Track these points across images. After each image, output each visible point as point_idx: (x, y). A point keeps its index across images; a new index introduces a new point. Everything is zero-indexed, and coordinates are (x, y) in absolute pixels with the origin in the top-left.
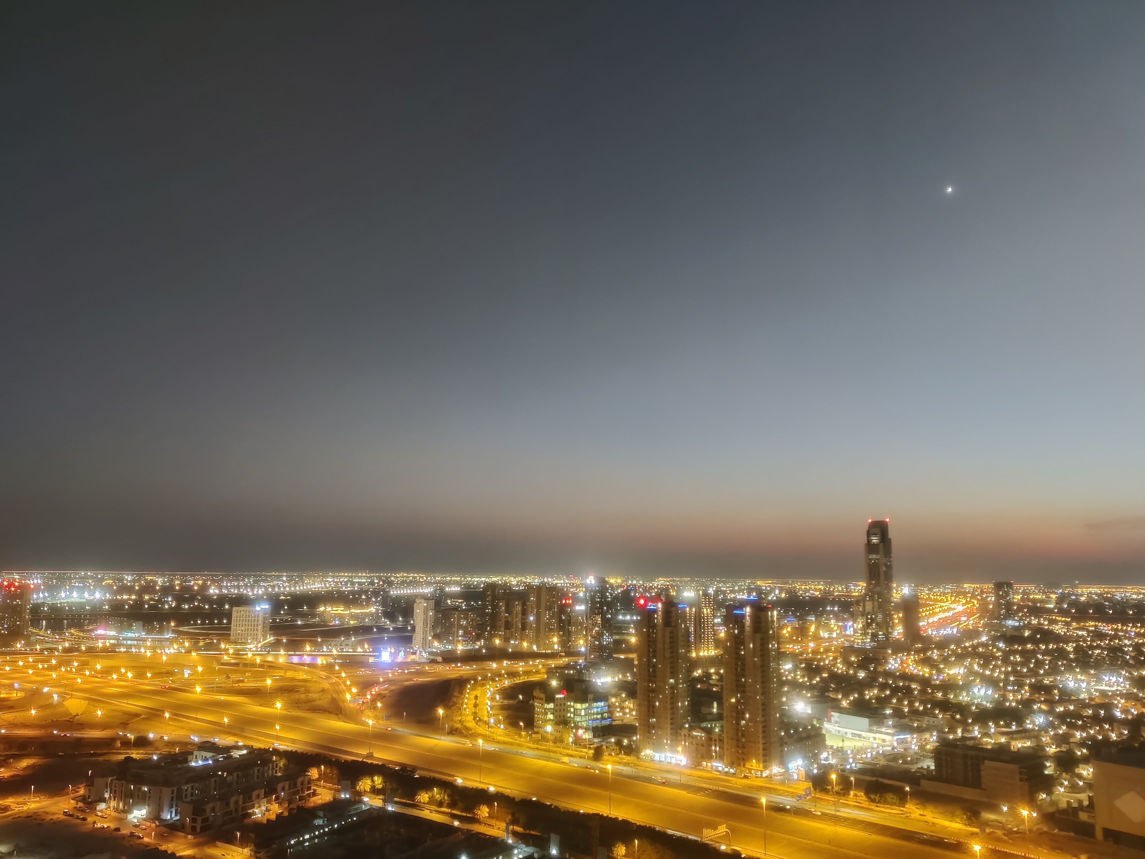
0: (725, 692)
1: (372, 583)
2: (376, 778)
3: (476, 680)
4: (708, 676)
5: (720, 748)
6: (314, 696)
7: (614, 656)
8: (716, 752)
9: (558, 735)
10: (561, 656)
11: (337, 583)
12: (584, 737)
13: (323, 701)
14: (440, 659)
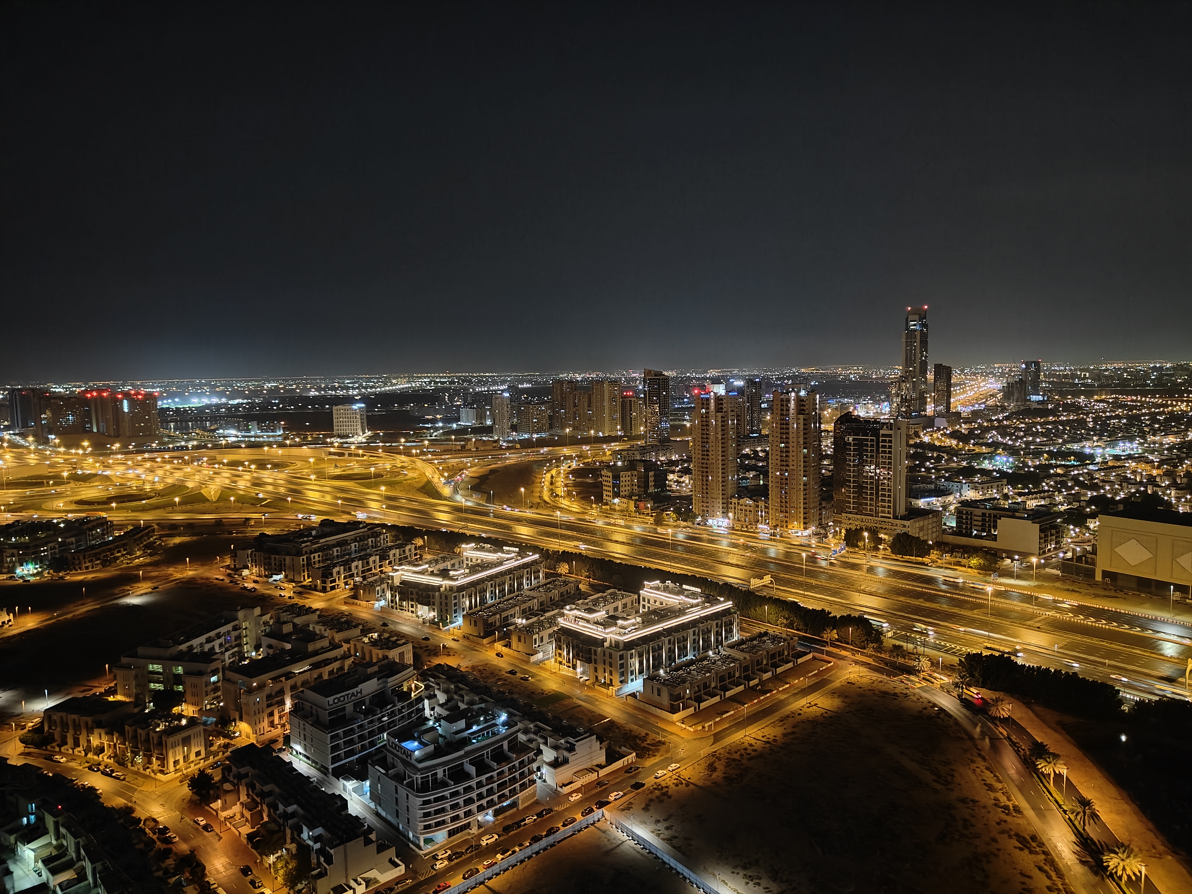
0: (770, 466)
1: (453, 382)
3: (551, 463)
4: (756, 452)
5: (765, 513)
8: (762, 517)
14: (518, 446)
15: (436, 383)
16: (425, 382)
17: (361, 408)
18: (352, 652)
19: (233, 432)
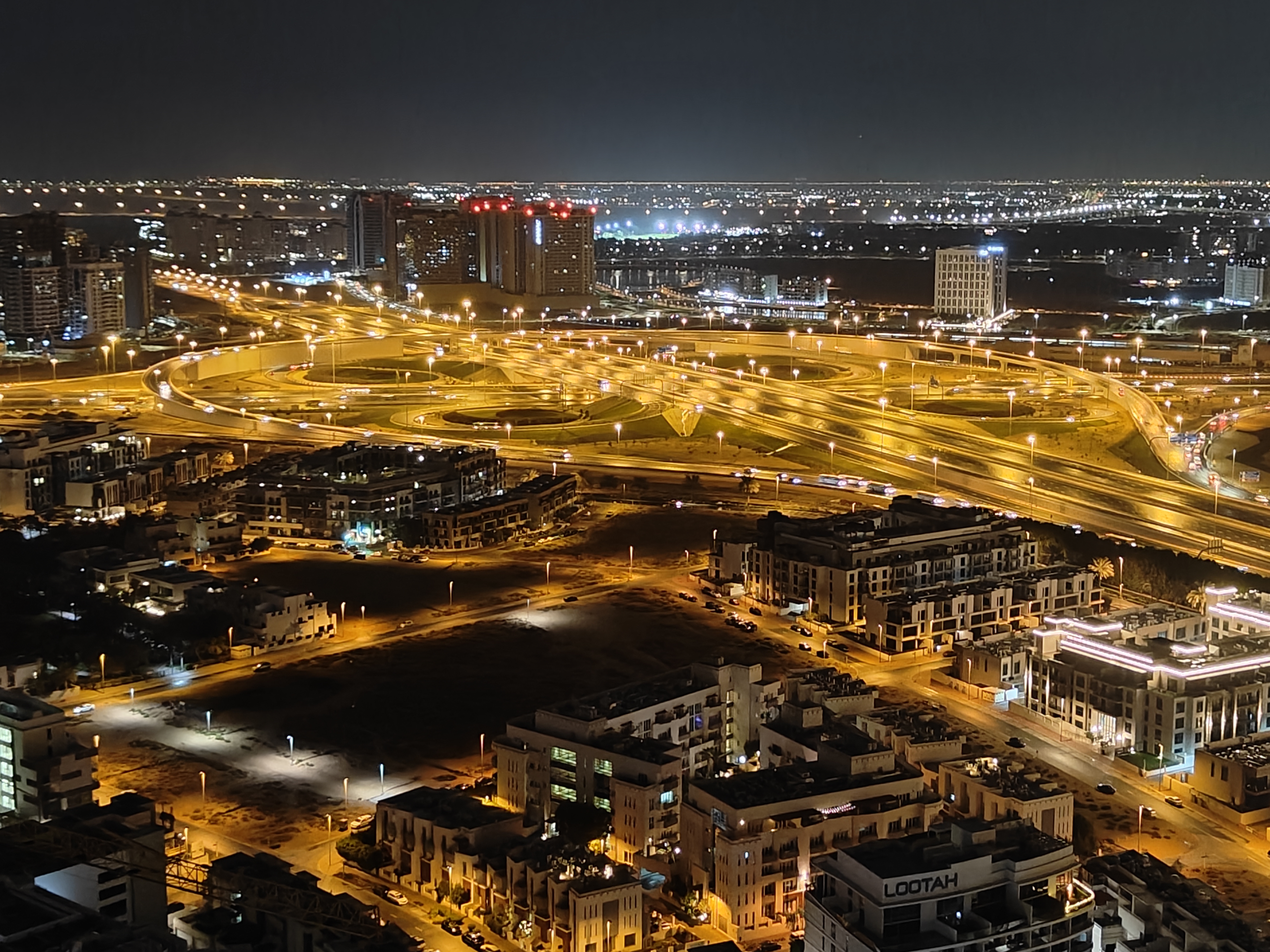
15: (1172, 202)
16: (1147, 201)
17: (995, 255)
18: (942, 790)
19: (729, 295)
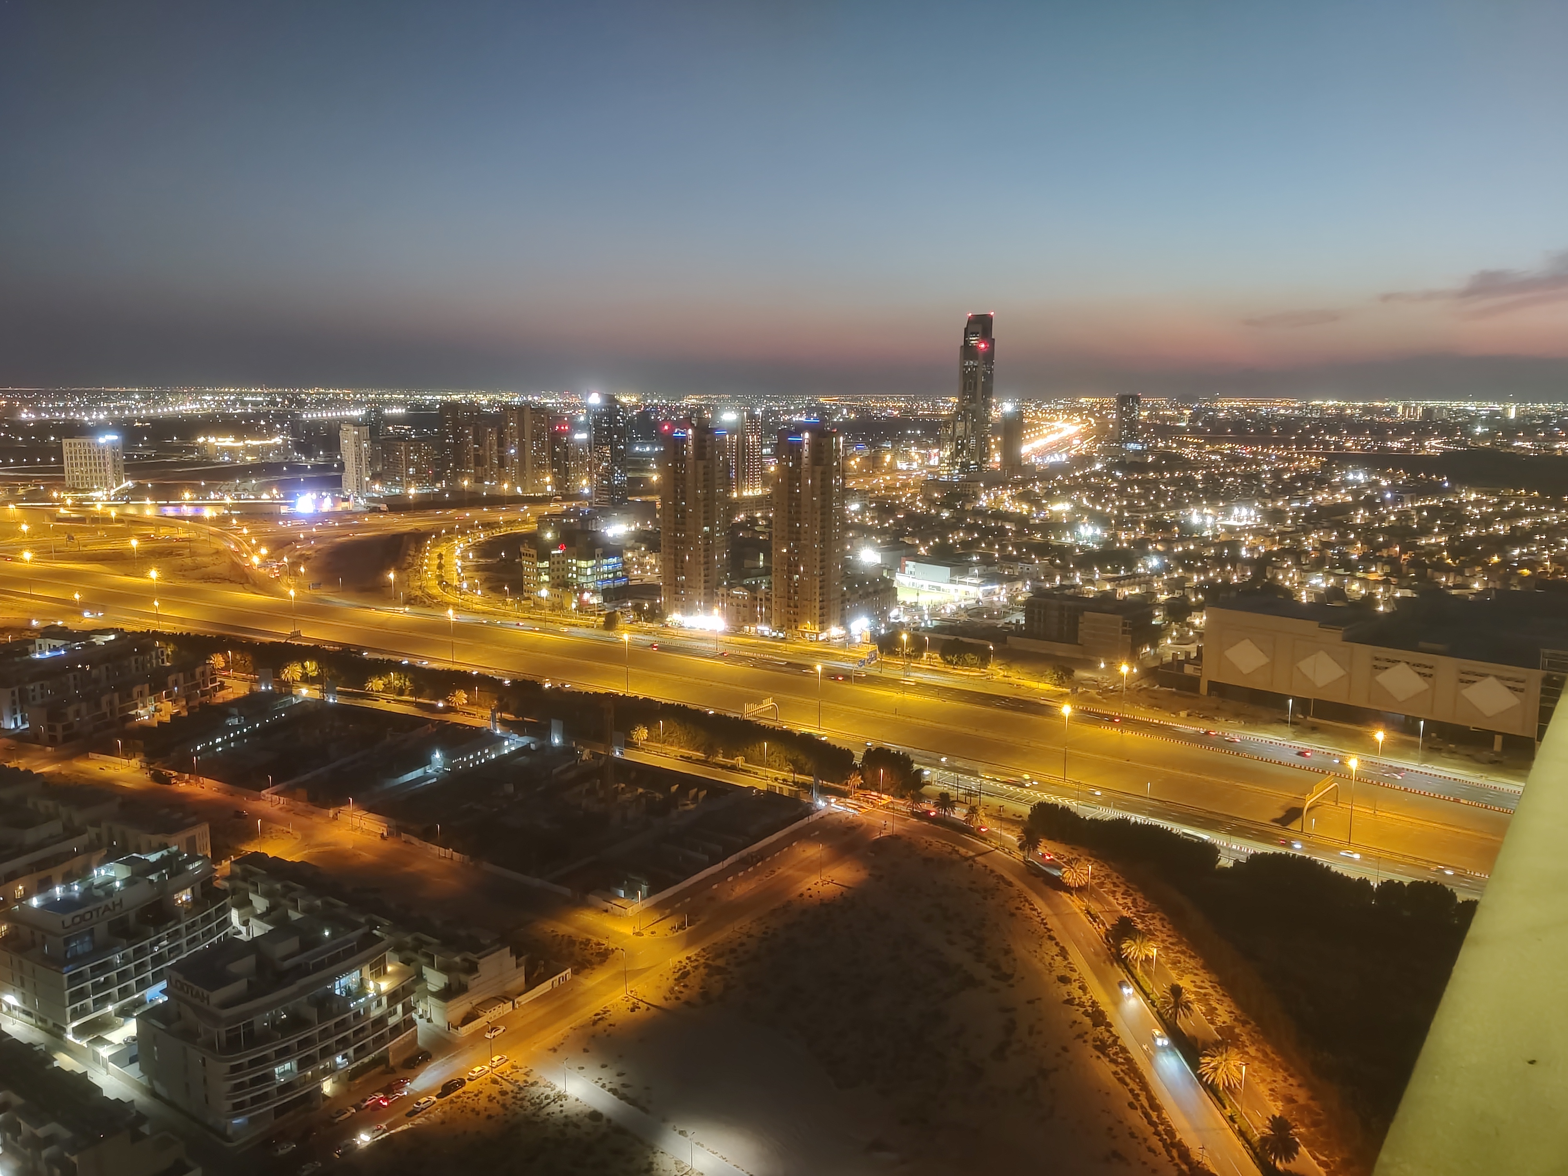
0: (774, 540)
1: (273, 403)
2: (307, 664)
3: (438, 535)
4: (753, 521)
5: (766, 608)
6: (206, 560)
7: (629, 498)
8: (761, 614)
9: (557, 600)
10: (556, 501)
11: (219, 403)
12: (591, 602)
13: (221, 567)
14: (384, 507)
17: (113, 442)
18: (105, 840)
